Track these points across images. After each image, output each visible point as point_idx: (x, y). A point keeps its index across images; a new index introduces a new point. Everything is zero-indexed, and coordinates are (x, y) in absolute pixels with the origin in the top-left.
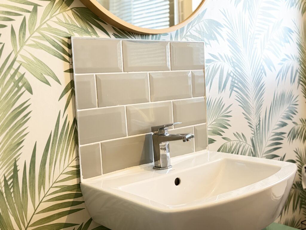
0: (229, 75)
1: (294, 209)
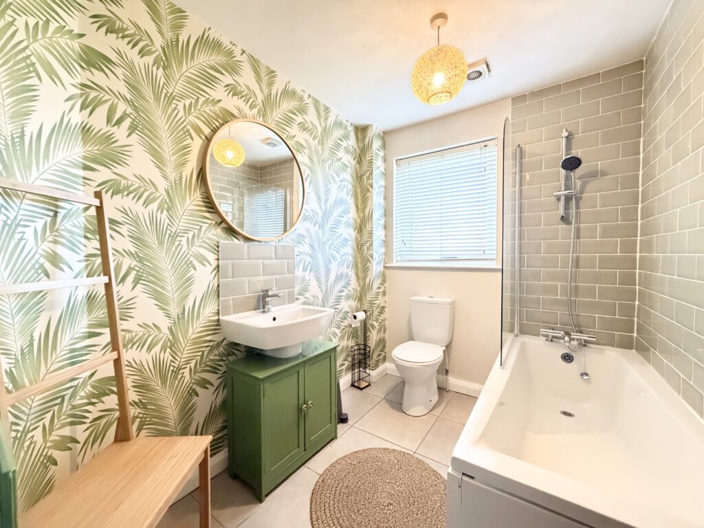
0: (309, 263)
1: (348, 340)
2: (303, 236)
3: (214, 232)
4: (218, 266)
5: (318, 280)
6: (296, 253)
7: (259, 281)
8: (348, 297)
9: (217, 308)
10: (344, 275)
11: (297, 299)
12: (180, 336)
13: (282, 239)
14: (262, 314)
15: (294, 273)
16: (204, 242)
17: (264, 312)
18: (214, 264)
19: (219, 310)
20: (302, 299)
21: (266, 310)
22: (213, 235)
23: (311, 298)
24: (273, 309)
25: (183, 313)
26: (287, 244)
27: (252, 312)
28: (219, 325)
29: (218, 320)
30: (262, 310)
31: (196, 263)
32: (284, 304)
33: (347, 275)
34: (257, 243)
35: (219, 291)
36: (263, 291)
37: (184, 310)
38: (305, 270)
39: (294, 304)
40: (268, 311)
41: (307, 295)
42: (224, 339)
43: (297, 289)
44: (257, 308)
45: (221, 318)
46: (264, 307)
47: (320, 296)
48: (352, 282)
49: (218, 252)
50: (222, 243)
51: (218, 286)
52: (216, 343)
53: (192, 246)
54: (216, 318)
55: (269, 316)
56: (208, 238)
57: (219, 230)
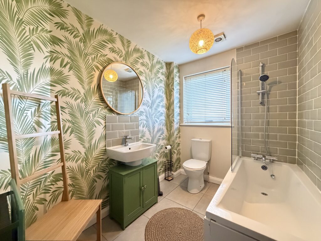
0: (145, 124)
1: (163, 158)
2: (143, 112)
3: (104, 111)
4: (106, 126)
5: (149, 131)
6: (140, 119)
7: (123, 132)
8: (163, 139)
9: (105, 144)
10: (161, 129)
11: (140, 140)
12: (89, 156)
13: (133, 113)
14: (124, 147)
15: (139, 128)
16: (100, 115)
17: (125, 146)
18: (104, 125)
19: (106, 145)
20: (142, 140)
21: (126, 145)
22: (104, 112)
23: (146, 139)
24: (129, 144)
25: (91, 146)
26: (136, 116)
27: (120, 146)
28: (106, 151)
29: (106, 149)
30: (124, 145)
31: (96, 124)
32: (135, 142)
33: (162, 129)
34: (123, 115)
35: (106, 137)
36: (125, 136)
37: (91, 145)
38: (143, 127)
39: (138, 142)
40: (127, 145)
41: (145, 138)
42: (108, 158)
43: (140, 135)
44: (122, 144)
45: (107, 148)
46: (125, 144)
47: (150, 138)
48: (165, 132)
49: (106, 119)
50: (107, 116)
51: (106, 134)
52: (104, 159)
53: (95, 117)
54: (104, 148)
55: (128, 147)
56: (101, 114)
57: (106, 110)
